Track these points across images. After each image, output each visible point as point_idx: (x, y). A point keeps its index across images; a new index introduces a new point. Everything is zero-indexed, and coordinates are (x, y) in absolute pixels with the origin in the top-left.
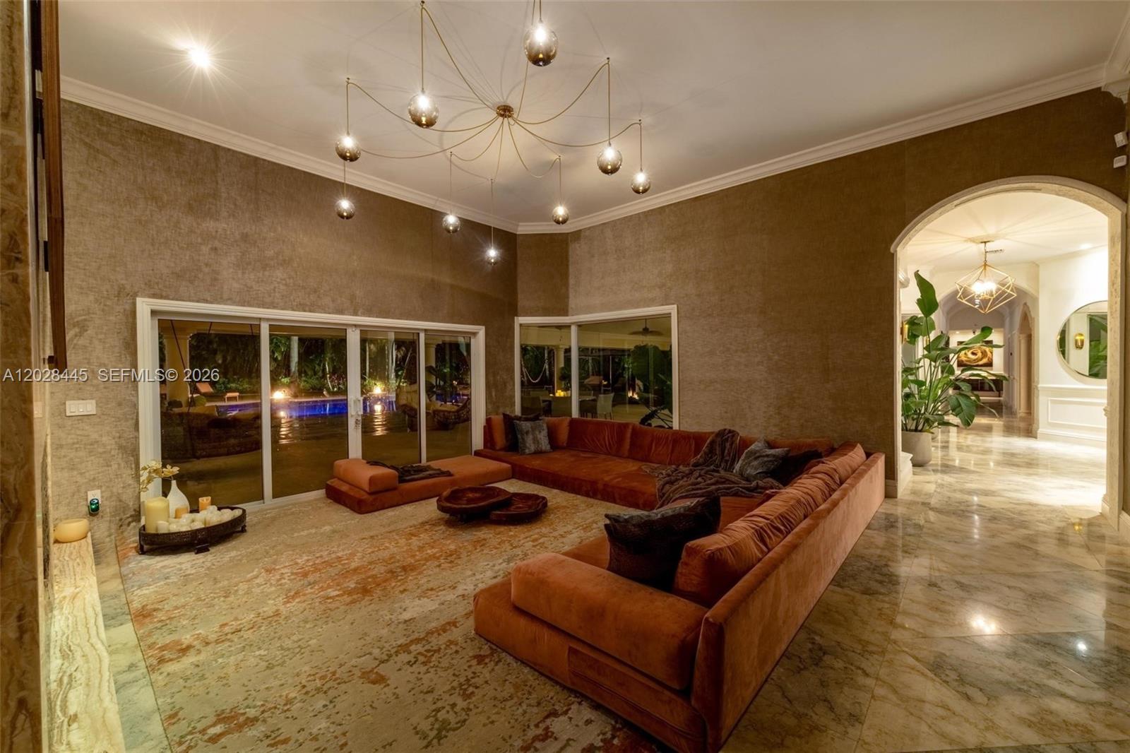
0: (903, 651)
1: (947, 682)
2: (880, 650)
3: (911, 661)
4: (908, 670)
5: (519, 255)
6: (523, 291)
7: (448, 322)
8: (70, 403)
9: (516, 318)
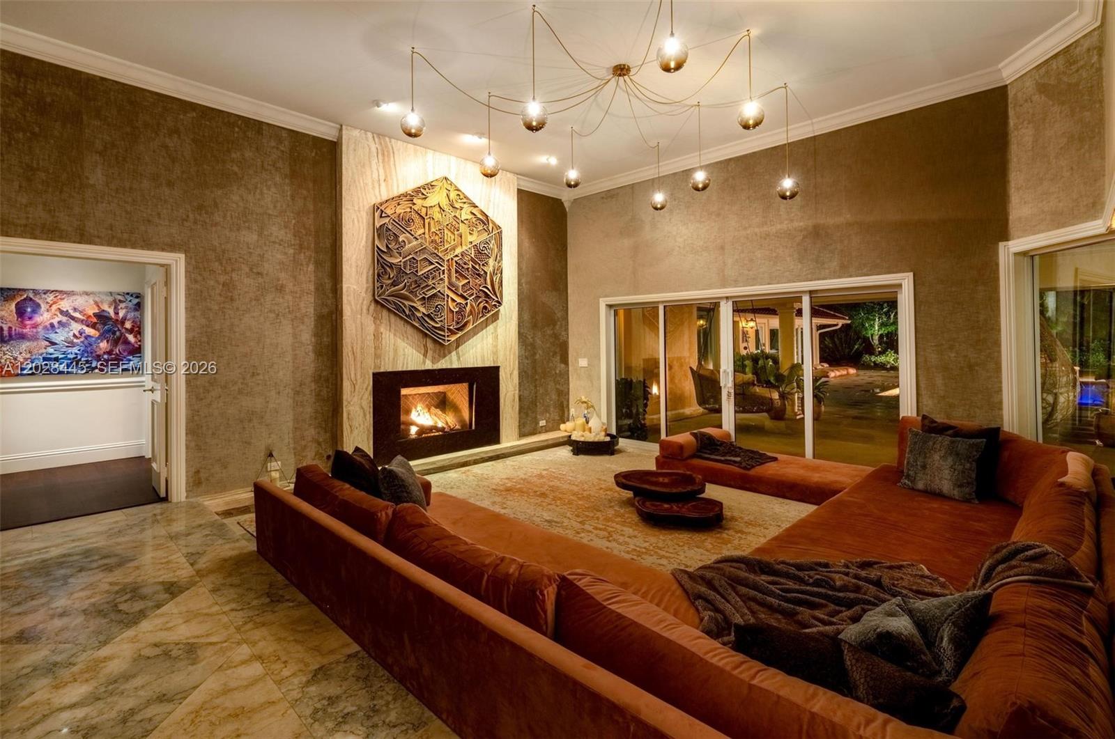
0: (226, 642)
1: (177, 644)
2: (242, 629)
3: (214, 639)
4: (210, 632)
5: (1012, 122)
6: (1018, 189)
7: (840, 277)
8: (580, 360)
9: (1001, 245)
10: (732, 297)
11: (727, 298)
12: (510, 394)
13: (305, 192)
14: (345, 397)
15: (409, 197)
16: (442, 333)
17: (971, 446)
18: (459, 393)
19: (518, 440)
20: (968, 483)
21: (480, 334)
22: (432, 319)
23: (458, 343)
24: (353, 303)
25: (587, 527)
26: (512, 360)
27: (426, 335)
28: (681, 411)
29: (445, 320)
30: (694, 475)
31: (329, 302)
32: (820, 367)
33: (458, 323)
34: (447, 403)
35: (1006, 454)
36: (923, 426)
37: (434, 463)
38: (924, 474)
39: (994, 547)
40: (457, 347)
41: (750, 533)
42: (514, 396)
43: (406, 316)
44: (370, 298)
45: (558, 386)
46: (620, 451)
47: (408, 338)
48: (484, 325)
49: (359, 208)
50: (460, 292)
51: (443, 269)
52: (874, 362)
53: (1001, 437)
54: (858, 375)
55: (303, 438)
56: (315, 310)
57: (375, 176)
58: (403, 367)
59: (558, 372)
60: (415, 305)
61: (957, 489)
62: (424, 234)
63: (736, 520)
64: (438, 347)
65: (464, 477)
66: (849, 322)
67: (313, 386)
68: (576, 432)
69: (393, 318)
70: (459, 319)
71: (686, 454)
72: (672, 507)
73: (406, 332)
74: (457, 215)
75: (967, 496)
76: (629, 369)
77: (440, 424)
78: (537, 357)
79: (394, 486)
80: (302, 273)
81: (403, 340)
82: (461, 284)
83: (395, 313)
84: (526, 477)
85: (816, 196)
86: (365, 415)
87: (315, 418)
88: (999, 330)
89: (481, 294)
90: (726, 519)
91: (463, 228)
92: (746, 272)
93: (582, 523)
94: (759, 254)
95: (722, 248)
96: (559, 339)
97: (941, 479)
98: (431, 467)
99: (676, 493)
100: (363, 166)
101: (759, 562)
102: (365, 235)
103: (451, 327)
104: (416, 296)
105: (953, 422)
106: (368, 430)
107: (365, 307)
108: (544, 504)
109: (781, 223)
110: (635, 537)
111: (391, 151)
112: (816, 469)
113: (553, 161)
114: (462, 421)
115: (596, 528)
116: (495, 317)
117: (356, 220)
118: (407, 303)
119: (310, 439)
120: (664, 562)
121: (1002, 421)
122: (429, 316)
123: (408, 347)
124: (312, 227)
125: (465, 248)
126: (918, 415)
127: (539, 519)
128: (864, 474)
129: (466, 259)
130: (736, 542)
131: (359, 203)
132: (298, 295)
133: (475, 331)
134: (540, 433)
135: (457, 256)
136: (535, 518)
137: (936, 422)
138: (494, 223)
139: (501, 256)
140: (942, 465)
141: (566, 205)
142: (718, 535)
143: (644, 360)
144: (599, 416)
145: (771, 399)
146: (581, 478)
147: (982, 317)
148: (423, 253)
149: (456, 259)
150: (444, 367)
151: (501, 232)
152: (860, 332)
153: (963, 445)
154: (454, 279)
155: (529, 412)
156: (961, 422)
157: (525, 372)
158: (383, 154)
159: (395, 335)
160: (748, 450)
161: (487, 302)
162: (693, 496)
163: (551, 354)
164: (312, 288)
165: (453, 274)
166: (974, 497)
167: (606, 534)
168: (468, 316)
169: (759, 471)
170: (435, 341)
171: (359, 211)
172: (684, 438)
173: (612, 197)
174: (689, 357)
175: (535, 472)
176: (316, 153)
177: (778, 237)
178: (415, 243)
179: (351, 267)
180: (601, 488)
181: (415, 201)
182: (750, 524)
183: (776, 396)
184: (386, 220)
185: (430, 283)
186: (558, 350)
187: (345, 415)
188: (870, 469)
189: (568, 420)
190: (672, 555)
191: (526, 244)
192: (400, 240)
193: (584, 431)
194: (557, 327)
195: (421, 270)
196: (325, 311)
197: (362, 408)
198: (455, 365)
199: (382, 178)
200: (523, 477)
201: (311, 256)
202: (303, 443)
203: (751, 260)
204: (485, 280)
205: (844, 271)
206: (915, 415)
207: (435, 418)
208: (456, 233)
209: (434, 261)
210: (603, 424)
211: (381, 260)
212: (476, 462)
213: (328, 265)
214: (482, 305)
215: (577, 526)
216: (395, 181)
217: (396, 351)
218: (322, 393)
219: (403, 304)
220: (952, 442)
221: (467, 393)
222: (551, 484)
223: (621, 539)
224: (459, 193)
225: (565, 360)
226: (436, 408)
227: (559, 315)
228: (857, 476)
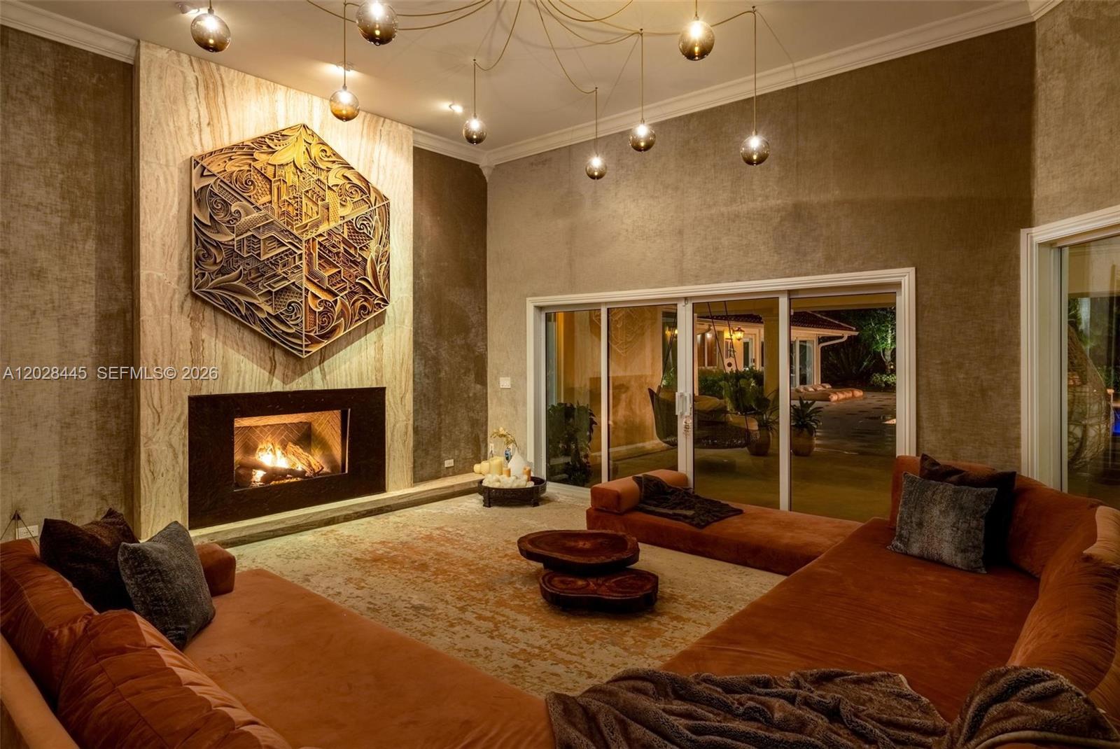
5: (1039, 71)
6: (1045, 159)
7: (826, 273)
8: (501, 379)
9: (1023, 232)
10: (692, 298)
11: (686, 299)
12: (400, 426)
13: (80, 135)
14: (143, 432)
15: (248, 150)
16: (298, 342)
17: (979, 497)
18: (328, 424)
19: (412, 486)
20: (974, 547)
21: (357, 344)
22: (282, 322)
23: (323, 356)
24: (157, 297)
25: (469, 616)
26: (404, 379)
27: (274, 344)
28: (640, 445)
29: (302, 323)
30: (628, 537)
31: (121, 295)
32: (820, 388)
33: (322, 328)
34: (313, 437)
35: (1022, 507)
36: (922, 469)
37: (282, 521)
38: (920, 534)
39: (988, 674)
40: (322, 361)
41: (689, 620)
42: (407, 427)
43: (242, 316)
44: (185, 290)
45: (471, 414)
46: (547, 500)
47: (245, 349)
48: (363, 331)
49: (167, 161)
50: (326, 285)
51: (299, 252)
52: (886, 383)
53: (1017, 484)
54: (865, 399)
55: (76, 490)
56: (96, 306)
57: (194, 116)
58: (237, 388)
59: (471, 395)
60: (255, 302)
61: (960, 555)
62: (270, 202)
63: (676, 600)
64: (292, 361)
65: (322, 540)
66: (856, 333)
67: (94, 415)
68: (490, 475)
69: (221, 320)
70: (323, 323)
71: (624, 507)
72: (588, 585)
73: (242, 339)
74: (322, 178)
75: (972, 563)
76: (570, 391)
77: (300, 467)
78: (443, 374)
79: (141, 573)
80: (75, 251)
81: (238, 351)
82: (327, 275)
83: (225, 314)
84: (409, 539)
85: (798, 164)
86: (176, 456)
87: (97, 462)
88: (1019, 344)
89: (358, 288)
90: (662, 598)
91: (331, 198)
92: (709, 265)
93: (463, 609)
94: (725, 241)
95: (681, 232)
96: (474, 352)
97: (941, 541)
98: (278, 527)
99: (596, 564)
100: (175, 102)
101: (673, 680)
102: (176, 200)
103: (312, 334)
104: (258, 289)
105: (961, 464)
106: (181, 478)
107: (176, 304)
108: (419, 581)
109: (754, 200)
110: (531, 630)
111: (219, 83)
112: (789, 525)
113: (458, 109)
114: (331, 461)
115: (480, 617)
116: (380, 320)
117: (162, 179)
118: (242, 299)
119: (88, 491)
120: (560, 669)
121: (1020, 462)
122: (277, 317)
123: (246, 360)
124: (93, 187)
125: (333, 225)
126: (917, 455)
127: (404, 604)
128: (850, 532)
129: (335, 240)
130: (668, 635)
131: (167, 155)
132: (68, 285)
133: (349, 339)
134: (445, 476)
135: (321, 235)
136: (399, 604)
137: (938, 464)
138: (377, 191)
139: (388, 237)
140: (942, 523)
141: (485, 172)
142: (647, 624)
143: (591, 379)
144: (524, 454)
145: (747, 430)
146: (484, 539)
147: (998, 327)
148: (270, 230)
149: (321, 239)
150: (301, 388)
151: (388, 205)
152: (870, 346)
153: (969, 496)
154: (316, 268)
155: (431, 449)
156: (967, 464)
157: (425, 396)
158: (207, 88)
159: (224, 343)
160: (707, 500)
161: (366, 300)
162: (622, 566)
163: (463, 371)
164: (92, 274)
165: (316, 261)
166: (981, 564)
167: (491, 625)
168: (338, 318)
169: (715, 529)
170: (287, 353)
171: (167, 166)
172: (624, 484)
173: (544, 163)
174: (652, 376)
175: (425, 532)
176: (100, 79)
177: (750, 218)
178: (256, 214)
179: (153, 246)
180: (506, 555)
181: (256, 155)
182: (693, 606)
183: (754, 426)
184: (211, 181)
185: (280, 271)
186: (471, 366)
187: (143, 457)
188: (857, 525)
189: (486, 459)
190: (575, 658)
191: (427, 221)
192: (233, 209)
193: (502, 474)
194: (472, 335)
195: (266, 253)
196: (114, 308)
197: (171, 446)
198: (319, 386)
199: (205, 121)
200: (405, 539)
201: (89, 229)
202: (77, 497)
203: (716, 249)
204: (365, 269)
205: (830, 265)
206: (913, 454)
207: (293, 458)
208: (320, 203)
209: (285, 241)
210: (529, 464)
211: (202, 238)
212: (347, 518)
213: (118, 243)
214: (358, 304)
215: (453, 613)
216: (226, 129)
217: (225, 366)
218: (108, 426)
219: (237, 300)
220: (956, 492)
221: (339, 424)
222: (440, 549)
223: (510, 633)
224: (325, 148)
225: (481, 378)
226: (295, 444)
227: (474, 319)
228: (839, 535)
